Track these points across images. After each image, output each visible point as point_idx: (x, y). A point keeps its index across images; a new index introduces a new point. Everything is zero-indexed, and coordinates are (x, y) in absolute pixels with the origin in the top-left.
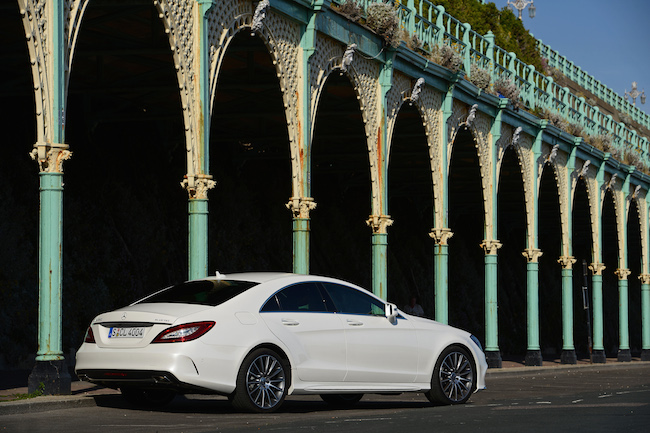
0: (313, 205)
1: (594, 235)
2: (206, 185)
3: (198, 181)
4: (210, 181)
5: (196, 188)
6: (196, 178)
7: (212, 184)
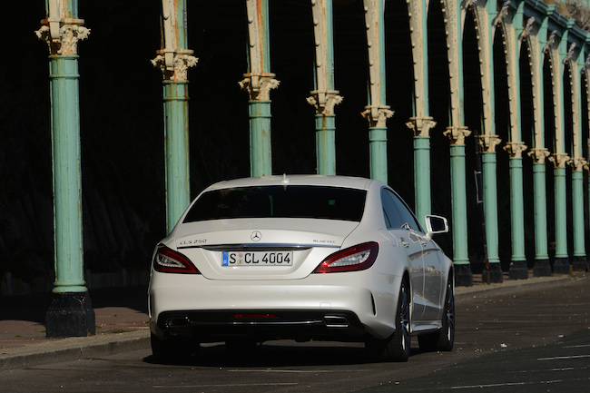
0: (193, 61)
1: (484, 93)
2: (75, 34)
3: (64, 28)
4: (81, 29)
5: (61, 38)
6: (62, 24)
7: (84, 32)
